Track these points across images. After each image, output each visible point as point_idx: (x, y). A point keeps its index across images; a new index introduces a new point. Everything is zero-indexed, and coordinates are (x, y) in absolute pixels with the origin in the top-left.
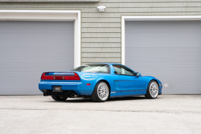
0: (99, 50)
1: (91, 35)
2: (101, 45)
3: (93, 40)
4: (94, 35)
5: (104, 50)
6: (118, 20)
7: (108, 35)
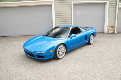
0: (63, 16)
1: (59, 10)
2: (63, 14)
3: (60, 12)
4: (60, 10)
5: (65, 16)
6: (70, 3)
7: (66, 10)
